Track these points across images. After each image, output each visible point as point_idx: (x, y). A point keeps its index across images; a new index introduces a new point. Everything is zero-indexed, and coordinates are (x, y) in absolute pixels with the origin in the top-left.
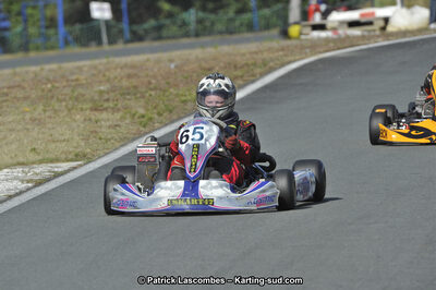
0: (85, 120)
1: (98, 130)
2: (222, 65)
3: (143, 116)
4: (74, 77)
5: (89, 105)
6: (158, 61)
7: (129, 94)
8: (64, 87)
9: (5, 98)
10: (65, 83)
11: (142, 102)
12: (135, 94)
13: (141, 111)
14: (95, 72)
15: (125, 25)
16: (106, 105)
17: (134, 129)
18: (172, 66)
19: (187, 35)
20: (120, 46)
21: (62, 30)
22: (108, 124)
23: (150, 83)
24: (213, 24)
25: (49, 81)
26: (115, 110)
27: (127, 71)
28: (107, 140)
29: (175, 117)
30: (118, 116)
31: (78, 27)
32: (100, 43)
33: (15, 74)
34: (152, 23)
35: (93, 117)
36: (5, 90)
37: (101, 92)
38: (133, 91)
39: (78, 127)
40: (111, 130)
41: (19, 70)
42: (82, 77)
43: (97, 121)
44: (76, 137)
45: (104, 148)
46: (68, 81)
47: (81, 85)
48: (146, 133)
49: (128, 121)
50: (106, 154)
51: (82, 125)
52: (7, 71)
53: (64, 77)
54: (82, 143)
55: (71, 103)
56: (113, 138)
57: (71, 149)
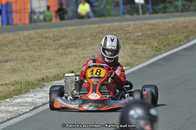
0: (131, 48)
1: (136, 53)
2: (192, 25)
3: (157, 47)
4: (126, 29)
5: (133, 42)
6: (164, 23)
7: (150, 37)
8: (122, 33)
9: (95, 38)
10: (122, 32)
11: (157, 41)
12: (153, 37)
13: (156, 45)
14: (136, 27)
15: (150, 6)
16: (140, 42)
17: (152, 53)
18: (171, 25)
19: (177, 11)
20: (147, 15)
21: (122, 7)
22: (141, 50)
23: (160, 32)
24: (189, 6)
25: (115, 30)
26: (144, 44)
27: (150, 27)
28: (140, 58)
29: (171, 48)
30: (145, 47)
31: (129, 6)
32: (138, 14)
33: (99, 27)
34: (162, 5)
35: (134, 47)
36: (95, 34)
37: (138, 36)
38: (152, 36)
39: (127, 51)
40: (143, 53)
41: (101, 25)
42: (130, 29)
43: (136, 49)
44: (126, 56)
45: (139, 61)
46: (123, 30)
47: (129, 33)
48: (158, 55)
49: (150, 49)
50: (140, 64)
51: (129, 51)
52: (96, 26)
53: (122, 29)
54: (129, 59)
55: (124, 40)
56: (143, 57)
57: (124, 61)
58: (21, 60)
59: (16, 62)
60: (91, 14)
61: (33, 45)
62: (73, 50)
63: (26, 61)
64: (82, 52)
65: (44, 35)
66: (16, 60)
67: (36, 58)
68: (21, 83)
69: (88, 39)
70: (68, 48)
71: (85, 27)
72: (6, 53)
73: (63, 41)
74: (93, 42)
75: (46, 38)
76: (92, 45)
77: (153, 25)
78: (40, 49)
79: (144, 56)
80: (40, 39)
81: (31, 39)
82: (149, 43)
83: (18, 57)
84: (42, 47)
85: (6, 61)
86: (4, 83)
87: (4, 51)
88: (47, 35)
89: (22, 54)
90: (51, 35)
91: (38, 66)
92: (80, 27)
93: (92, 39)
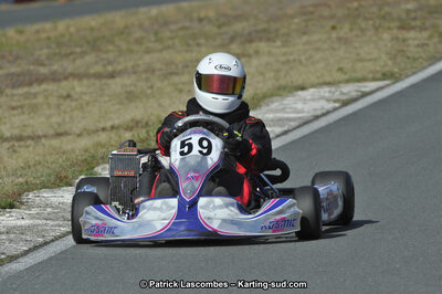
0: (392, 39)
1: (405, 49)
5: (397, 24)
7: (436, 13)
8: (371, 5)
16: (413, 23)
22: (416, 42)
26: (423, 28)
28: (415, 59)
30: (425, 34)
35: (400, 36)
36: (311, 9)
37: (408, 12)
39: (386, 46)
40: (420, 49)
43: (404, 41)
44: (384, 56)
45: (412, 68)
49: (436, 40)
50: (414, 74)
51: (389, 45)
54: (390, 63)
55: (378, 21)
56: (421, 57)
57: (378, 68)
58: (146, 71)
59: (134, 77)
61: (172, 38)
62: (263, 46)
63: (157, 73)
64: (284, 50)
65: (195, 15)
66: (135, 73)
67: (180, 66)
68: (147, 124)
69: (296, 20)
70: (251, 41)
72: (111, 56)
73: (238, 27)
74: (306, 26)
75: (201, 20)
76: (304, 33)
78: (188, 45)
79: (422, 54)
80: (187, 24)
81: (166, 24)
82: (434, 26)
83: (138, 66)
84: (191, 42)
85: (112, 76)
86: (109, 124)
87: (107, 52)
88: (202, 15)
89: (147, 58)
90: (211, 14)
91: (183, 84)
93: (306, 21)
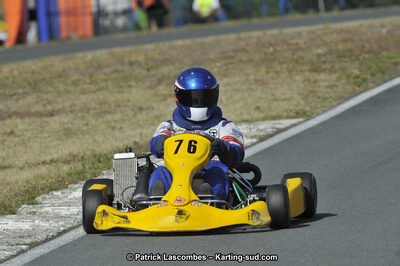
0: (304, 80)
1: (316, 89)
3: (357, 77)
4: (294, 42)
5: (309, 67)
6: (371, 27)
7: (344, 57)
8: (285, 50)
9: (231, 61)
10: (285, 47)
11: (357, 63)
12: (350, 57)
13: (356, 72)
14: (313, 36)
16: (323, 67)
17: (349, 89)
18: (384, 31)
20: (336, 13)
22: (326, 84)
23: (363, 46)
26: (332, 71)
27: (343, 36)
28: (325, 99)
29: (387, 77)
30: (334, 76)
32: (317, 10)
35: (311, 78)
36: (231, 54)
37: (319, 55)
38: (348, 55)
39: (298, 87)
40: (329, 90)
41: (243, 35)
42: (301, 41)
43: (315, 82)
44: (297, 97)
45: (323, 106)
46: (288, 45)
47: (301, 49)
48: (361, 93)
49: (344, 81)
50: (324, 112)
51: (302, 86)
52: (232, 36)
53: (284, 41)
54: (302, 103)
55: (291, 65)
56: (330, 97)
57: (292, 108)
58: (82, 110)
59: (71, 116)
60: (221, 13)
61: (106, 80)
63: (92, 112)
65: (126, 60)
66: (72, 112)
67: (113, 105)
68: (83, 158)
69: (218, 64)
71: (210, 39)
73: (165, 70)
74: (227, 69)
75: (131, 64)
76: (225, 76)
77: (348, 32)
78: (120, 87)
79: (333, 96)
80: (119, 68)
81: (100, 67)
82: (343, 69)
83: (75, 105)
84: (123, 84)
85: (51, 114)
86: (48, 158)
87: (47, 93)
88: (133, 59)
89: (83, 98)
90: (141, 58)
91: (116, 121)
92: (199, 40)
93: (226, 65)
